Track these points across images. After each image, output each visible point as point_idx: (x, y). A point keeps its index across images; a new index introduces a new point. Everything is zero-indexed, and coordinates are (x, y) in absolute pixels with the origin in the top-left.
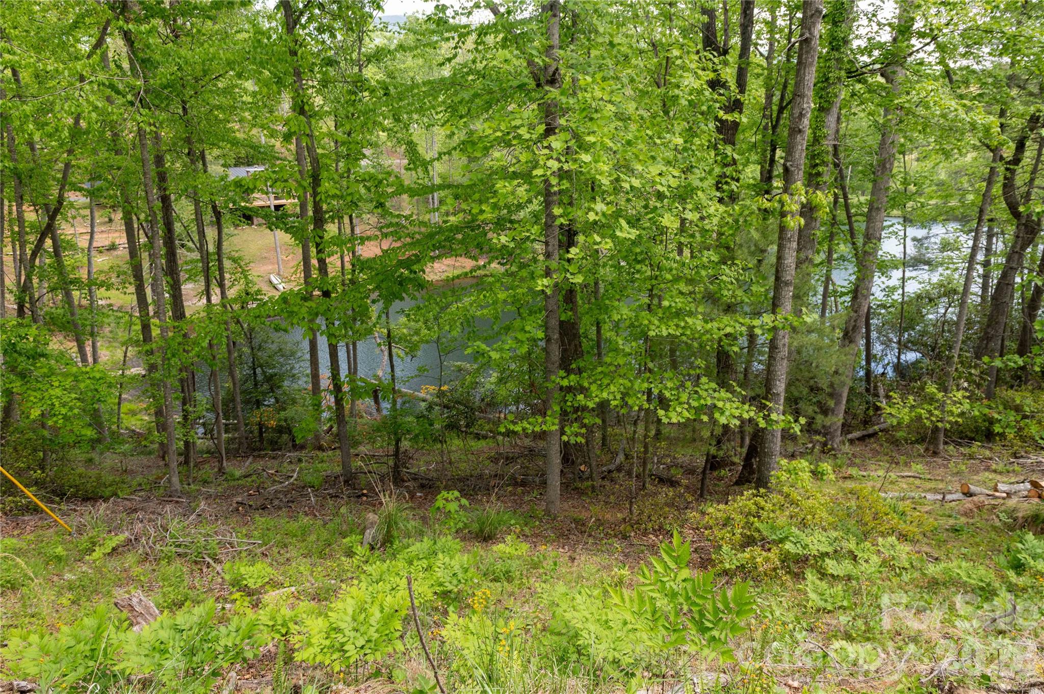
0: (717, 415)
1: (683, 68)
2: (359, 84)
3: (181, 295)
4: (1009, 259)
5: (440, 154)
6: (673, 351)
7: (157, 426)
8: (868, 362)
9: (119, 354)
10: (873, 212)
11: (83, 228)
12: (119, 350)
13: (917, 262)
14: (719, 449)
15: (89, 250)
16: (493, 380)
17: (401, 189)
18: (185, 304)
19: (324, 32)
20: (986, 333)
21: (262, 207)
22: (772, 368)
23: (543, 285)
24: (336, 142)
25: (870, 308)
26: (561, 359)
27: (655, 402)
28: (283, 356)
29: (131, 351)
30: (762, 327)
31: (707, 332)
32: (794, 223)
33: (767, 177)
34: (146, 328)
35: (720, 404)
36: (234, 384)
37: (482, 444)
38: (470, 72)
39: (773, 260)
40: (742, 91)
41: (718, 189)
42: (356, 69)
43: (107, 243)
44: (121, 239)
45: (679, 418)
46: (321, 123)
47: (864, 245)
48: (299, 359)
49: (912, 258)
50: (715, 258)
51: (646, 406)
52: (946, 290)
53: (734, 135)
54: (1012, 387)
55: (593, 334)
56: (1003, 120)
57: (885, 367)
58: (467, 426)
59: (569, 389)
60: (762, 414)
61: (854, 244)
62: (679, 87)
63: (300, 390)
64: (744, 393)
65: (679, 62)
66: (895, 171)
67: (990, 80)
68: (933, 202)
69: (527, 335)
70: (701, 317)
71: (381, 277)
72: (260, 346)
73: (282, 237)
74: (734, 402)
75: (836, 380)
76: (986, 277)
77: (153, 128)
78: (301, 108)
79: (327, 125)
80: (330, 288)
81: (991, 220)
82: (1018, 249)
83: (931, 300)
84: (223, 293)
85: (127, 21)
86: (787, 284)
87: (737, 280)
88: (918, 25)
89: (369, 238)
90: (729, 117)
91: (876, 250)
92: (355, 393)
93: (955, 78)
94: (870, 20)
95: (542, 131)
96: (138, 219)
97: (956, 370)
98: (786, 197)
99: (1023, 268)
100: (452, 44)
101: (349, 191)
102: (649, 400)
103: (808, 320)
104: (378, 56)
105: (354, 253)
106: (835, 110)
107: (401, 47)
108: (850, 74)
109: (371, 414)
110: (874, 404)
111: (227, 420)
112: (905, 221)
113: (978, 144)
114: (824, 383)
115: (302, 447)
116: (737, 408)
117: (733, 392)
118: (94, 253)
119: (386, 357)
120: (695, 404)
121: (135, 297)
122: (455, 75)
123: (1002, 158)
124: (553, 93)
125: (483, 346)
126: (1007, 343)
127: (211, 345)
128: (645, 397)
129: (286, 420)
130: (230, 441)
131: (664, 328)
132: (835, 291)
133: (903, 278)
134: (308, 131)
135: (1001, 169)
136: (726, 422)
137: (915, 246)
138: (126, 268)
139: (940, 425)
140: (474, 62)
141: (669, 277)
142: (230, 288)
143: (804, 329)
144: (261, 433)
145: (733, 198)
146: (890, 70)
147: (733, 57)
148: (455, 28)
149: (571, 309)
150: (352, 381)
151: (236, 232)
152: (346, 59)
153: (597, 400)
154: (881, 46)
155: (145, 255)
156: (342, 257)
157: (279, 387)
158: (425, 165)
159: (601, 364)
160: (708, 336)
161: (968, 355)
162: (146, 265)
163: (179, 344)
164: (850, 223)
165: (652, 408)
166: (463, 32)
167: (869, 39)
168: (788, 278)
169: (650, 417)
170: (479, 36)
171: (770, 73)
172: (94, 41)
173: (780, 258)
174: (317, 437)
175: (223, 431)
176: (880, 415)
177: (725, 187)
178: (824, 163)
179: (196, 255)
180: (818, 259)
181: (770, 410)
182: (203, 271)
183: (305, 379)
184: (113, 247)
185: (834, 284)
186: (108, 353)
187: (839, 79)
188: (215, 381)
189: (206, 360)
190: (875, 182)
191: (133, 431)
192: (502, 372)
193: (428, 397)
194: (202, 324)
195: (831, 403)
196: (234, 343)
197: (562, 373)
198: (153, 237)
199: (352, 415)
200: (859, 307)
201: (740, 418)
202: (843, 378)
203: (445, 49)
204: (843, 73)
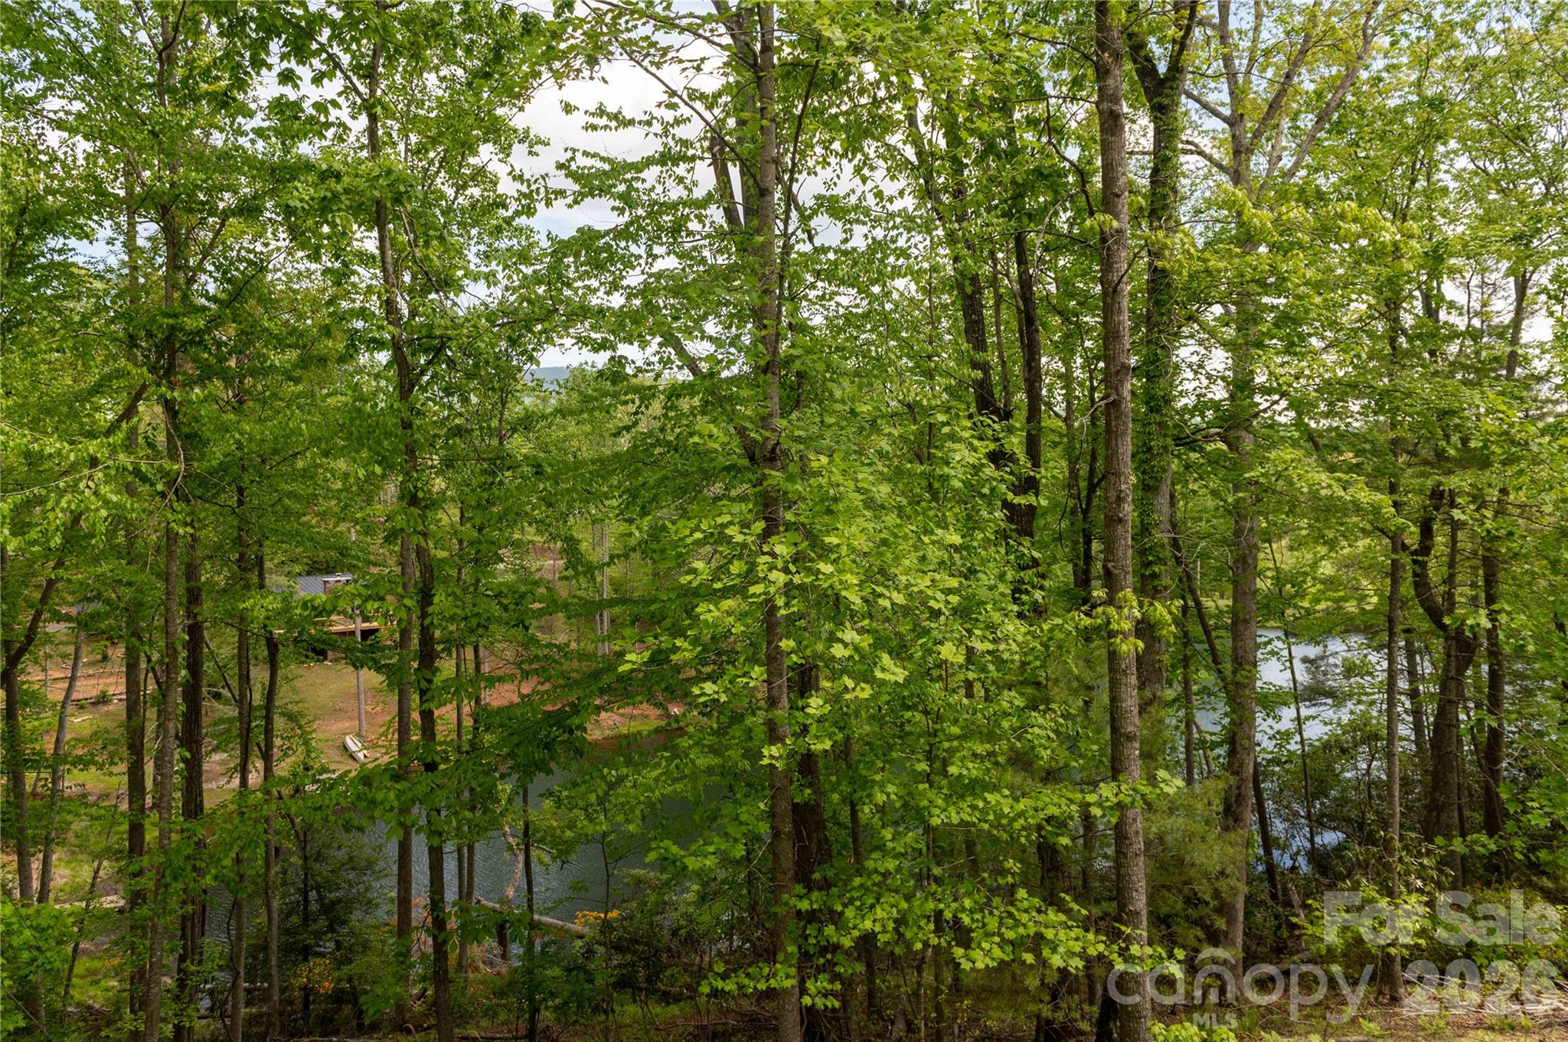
0: (1046, 952)
1: (953, 437)
2: (501, 461)
3: (200, 774)
4: (1444, 688)
5: (612, 557)
6: (970, 846)
7: (132, 998)
8: (1268, 852)
9: (86, 872)
10: (1239, 624)
11: (58, 672)
12: (86, 867)
13: (1315, 693)
14: (1056, 1008)
15: (63, 707)
16: (690, 897)
17: (554, 605)
18: (205, 786)
19: (452, 394)
20: (1433, 800)
21: (343, 634)
22: (1123, 871)
23: (772, 757)
24: (461, 542)
25: (1257, 765)
26: (797, 864)
27: (949, 935)
28: (354, 869)
29: (107, 867)
30: (1100, 805)
31: (1021, 814)
32: (1130, 647)
33: (1083, 579)
34: (136, 831)
35: (1049, 934)
36: (270, 919)
37: (674, 1009)
38: (658, 443)
39: (1106, 699)
40: (1036, 464)
41: (1015, 601)
42: (495, 442)
43: (94, 693)
44: (116, 686)
45: (988, 960)
46: (440, 515)
47: (1235, 672)
48: (380, 875)
49: (1306, 688)
50: (1020, 702)
51: (934, 941)
52: (1363, 735)
53: (1030, 522)
54: (1488, 884)
55: (845, 816)
56: (1396, 497)
57: (1293, 857)
58: (649, 980)
59: (812, 917)
60: (1115, 947)
61: (1220, 671)
62: (948, 463)
63: (377, 927)
64: (1084, 912)
65: (946, 430)
66: (1261, 565)
67: (1367, 446)
68: (1322, 606)
69: (744, 829)
70: (1006, 792)
71: (516, 739)
72: (319, 854)
73: (371, 678)
74: (1070, 928)
75: (1223, 885)
76: (1417, 713)
77: (189, 530)
78: (412, 498)
79: (449, 516)
80: (437, 759)
81: (1408, 631)
82: (1453, 674)
83: (1344, 751)
84: (268, 770)
85: (172, 387)
86: (1130, 738)
87: (1056, 732)
88: (1260, 379)
89: (501, 679)
90: (1020, 500)
91: (1253, 679)
92: (469, 932)
93: (1321, 441)
94: (1196, 373)
95: (759, 531)
96: (149, 660)
97: (1401, 860)
98: (1111, 611)
99: (1466, 700)
100: (631, 408)
101: (476, 610)
102: (939, 930)
103: (1170, 790)
104: (527, 423)
105: (478, 701)
106: (1165, 489)
107: (561, 412)
108: (1179, 441)
109: (491, 964)
110: (1288, 921)
111: (253, 982)
112: (1287, 634)
113: (1369, 527)
114: (1204, 890)
115: (375, 1027)
116: (1077, 939)
117: (1068, 912)
118: (70, 709)
119: (521, 866)
120: (1010, 935)
121: (126, 778)
122: (635, 447)
123: (1405, 547)
124: (775, 477)
125: (675, 849)
126: (1467, 813)
127: (238, 861)
128: (932, 926)
129: (350, 980)
130: (252, 1020)
131: (952, 810)
132: (1203, 742)
133: (1298, 718)
134: (420, 528)
135: (1406, 560)
136: (1062, 964)
137: (1308, 670)
138: (119, 733)
139: (1393, 951)
140: (662, 430)
141: (955, 730)
142: (279, 760)
143: (1164, 805)
144: (306, 1003)
145: (1039, 612)
146: (1232, 434)
147: (1019, 421)
148: (636, 390)
149: (811, 785)
150: (464, 911)
151: (300, 672)
152: (481, 428)
153: (856, 933)
154: (1216, 405)
155: (152, 714)
156: (459, 708)
157: (344, 922)
158: (590, 570)
159: (859, 872)
160: (1022, 821)
161: (1414, 835)
162: (151, 728)
163: (188, 858)
164: (1210, 641)
165: (944, 944)
166: (647, 394)
167: (1199, 396)
168: (1130, 729)
169: (943, 959)
170: (669, 398)
171: (1072, 440)
172: (120, 409)
173: (1114, 699)
174: (400, 1008)
175: (242, 1005)
176: (1299, 937)
177: (1024, 597)
178: (1160, 561)
179: (232, 712)
180: (1170, 694)
181: (1128, 939)
182: (240, 735)
183: (386, 908)
184: (103, 699)
185: (1199, 731)
186: (67, 872)
187: (1165, 448)
188: (239, 917)
189: (228, 884)
190: (1236, 583)
191: (90, 1008)
192: (705, 884)
193: (587, 930)
194: (229, 826)
195: (1221, 923)
196: (277, 850)
197: (799, 889)
198: (169, 686)
199: (460, 967)
200: (1241, 765)
201: (1083, 955)
202: (1233, 882)
203: (622, 415)
204: (1169, 441)
